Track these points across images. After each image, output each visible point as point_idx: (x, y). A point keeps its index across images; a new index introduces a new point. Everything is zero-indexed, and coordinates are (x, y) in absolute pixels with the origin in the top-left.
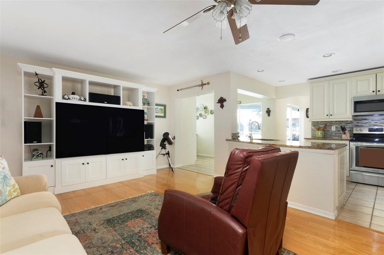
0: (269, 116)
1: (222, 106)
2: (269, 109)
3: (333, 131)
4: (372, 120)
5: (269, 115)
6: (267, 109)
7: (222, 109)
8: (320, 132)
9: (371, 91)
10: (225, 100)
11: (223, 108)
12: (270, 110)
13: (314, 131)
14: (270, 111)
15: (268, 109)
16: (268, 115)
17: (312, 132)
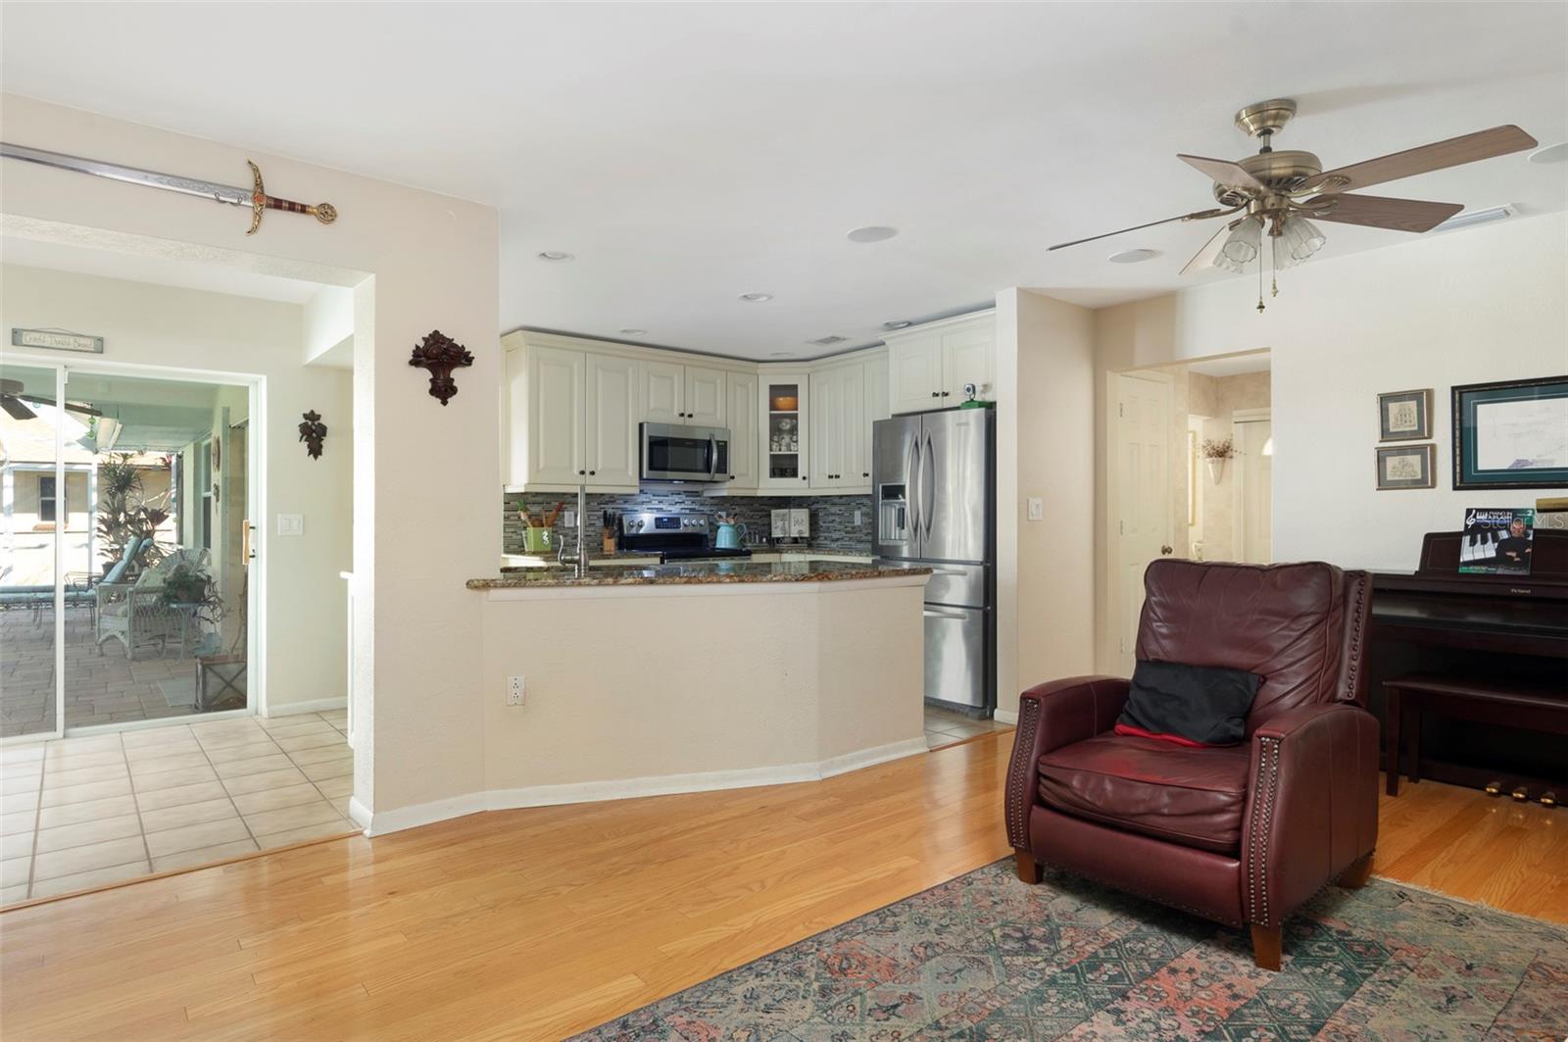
0: (316, 457)
1: (443, 390)
2: (319, 417)
3: (569, 528)
4: (654, 495)
5: (315, 451)
6: (305, 416)
7: (445, 403)
8: (546, 533)
9: (676, 413)
10: (463, 358)
11: (449, 400)
12: (322, 421)
13: (513, 530)
14: (322, 431)
15: (312, 416)
16: (309, 446)
17: (505, 531)
